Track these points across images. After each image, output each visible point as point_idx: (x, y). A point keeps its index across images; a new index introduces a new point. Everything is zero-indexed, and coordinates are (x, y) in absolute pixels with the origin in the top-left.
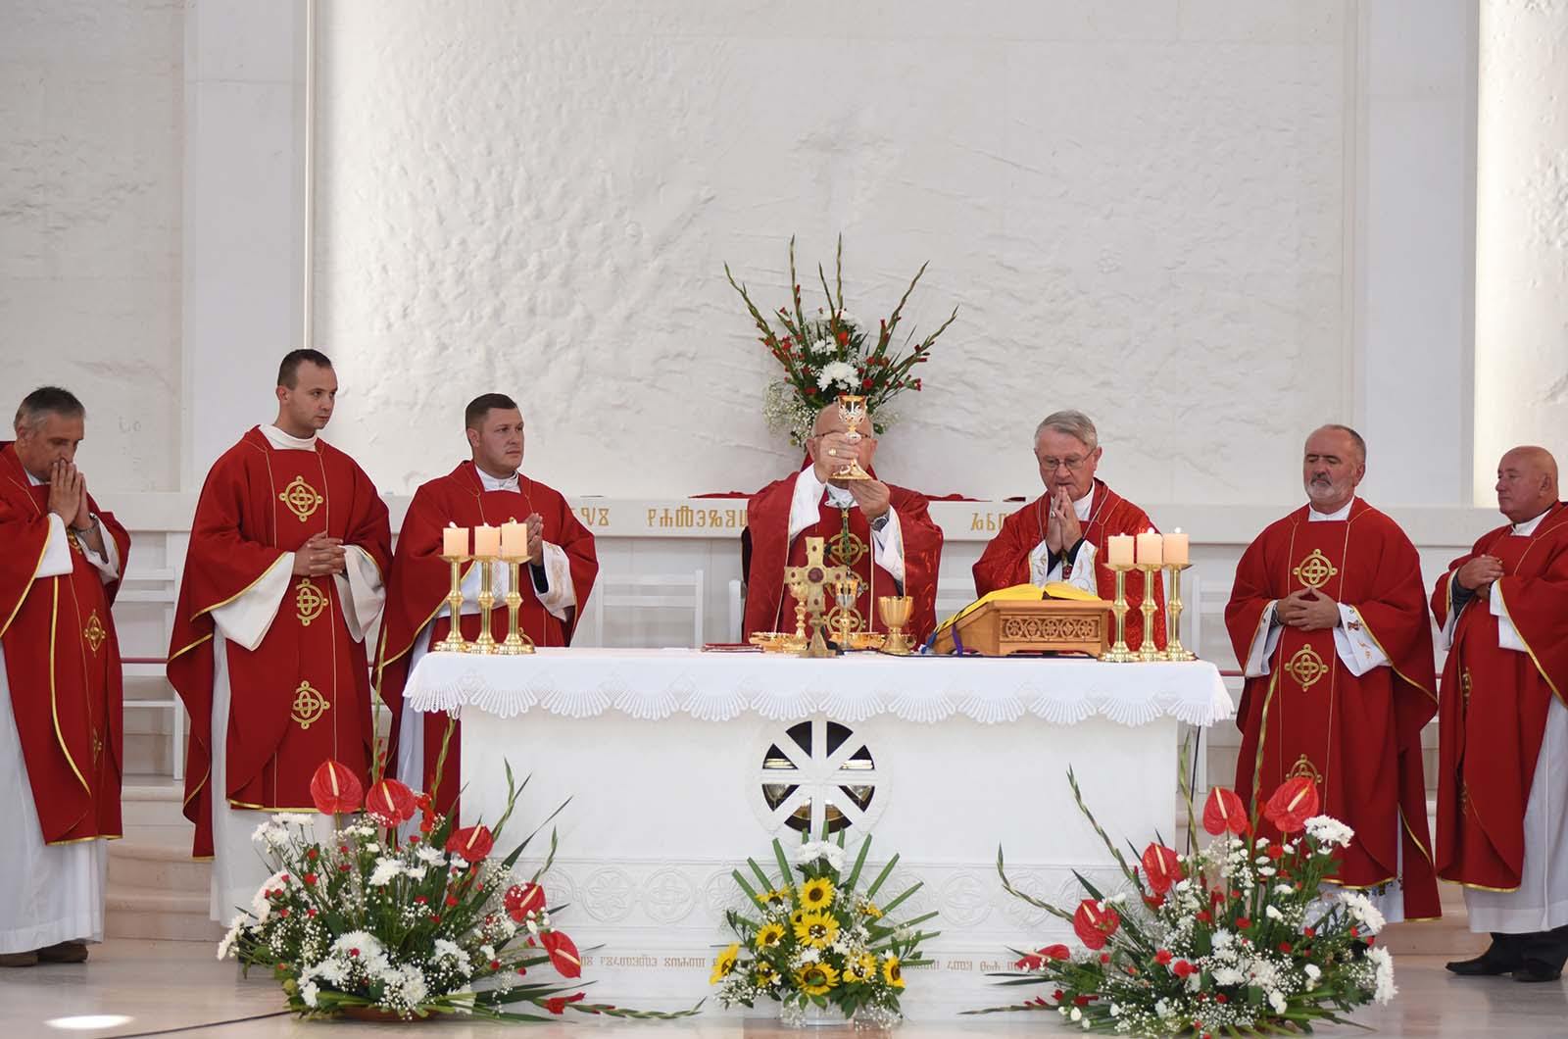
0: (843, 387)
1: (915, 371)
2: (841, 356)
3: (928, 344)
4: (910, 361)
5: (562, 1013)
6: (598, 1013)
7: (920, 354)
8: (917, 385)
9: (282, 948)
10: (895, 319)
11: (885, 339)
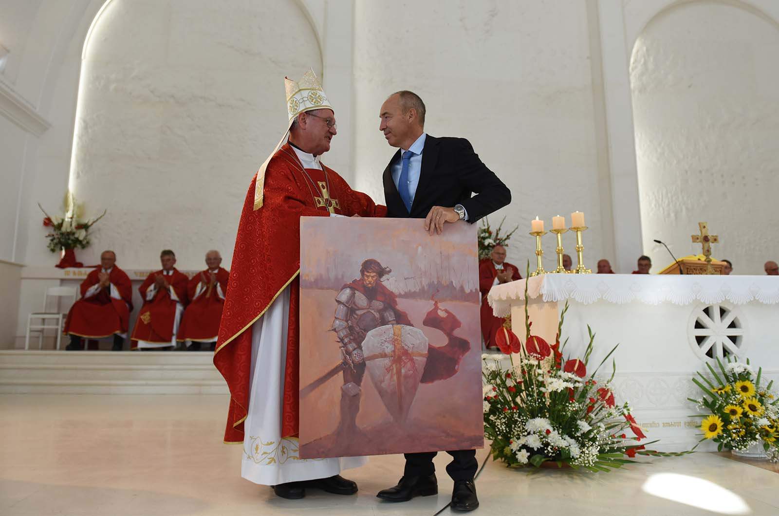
0: (491, 245)
1: (507, 242)
2: (489, 237)
3: (511, 234)
4: (506, 239)
5: (634, 457)
6: (648, 455)
7: (508, 237)
8: (507, 245)
9: (506, 430)
10: (500, 229)
11: (497, 234)
